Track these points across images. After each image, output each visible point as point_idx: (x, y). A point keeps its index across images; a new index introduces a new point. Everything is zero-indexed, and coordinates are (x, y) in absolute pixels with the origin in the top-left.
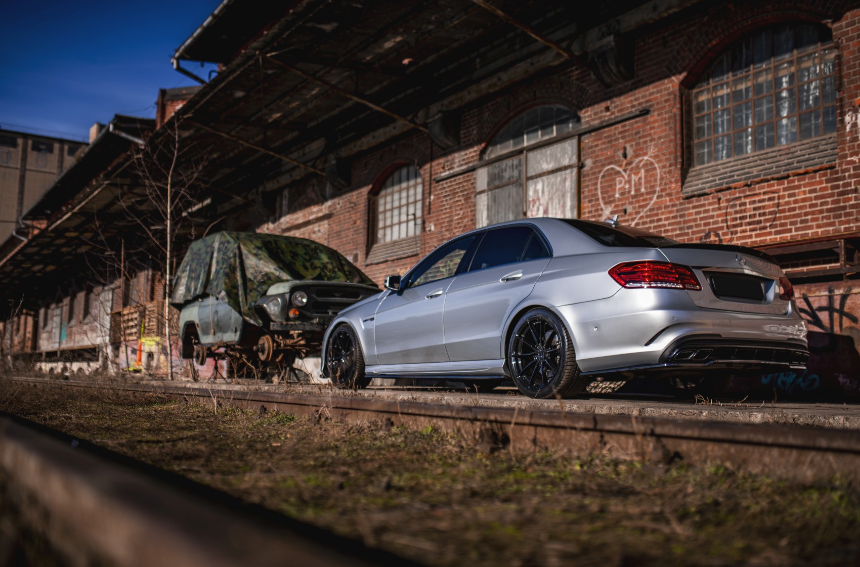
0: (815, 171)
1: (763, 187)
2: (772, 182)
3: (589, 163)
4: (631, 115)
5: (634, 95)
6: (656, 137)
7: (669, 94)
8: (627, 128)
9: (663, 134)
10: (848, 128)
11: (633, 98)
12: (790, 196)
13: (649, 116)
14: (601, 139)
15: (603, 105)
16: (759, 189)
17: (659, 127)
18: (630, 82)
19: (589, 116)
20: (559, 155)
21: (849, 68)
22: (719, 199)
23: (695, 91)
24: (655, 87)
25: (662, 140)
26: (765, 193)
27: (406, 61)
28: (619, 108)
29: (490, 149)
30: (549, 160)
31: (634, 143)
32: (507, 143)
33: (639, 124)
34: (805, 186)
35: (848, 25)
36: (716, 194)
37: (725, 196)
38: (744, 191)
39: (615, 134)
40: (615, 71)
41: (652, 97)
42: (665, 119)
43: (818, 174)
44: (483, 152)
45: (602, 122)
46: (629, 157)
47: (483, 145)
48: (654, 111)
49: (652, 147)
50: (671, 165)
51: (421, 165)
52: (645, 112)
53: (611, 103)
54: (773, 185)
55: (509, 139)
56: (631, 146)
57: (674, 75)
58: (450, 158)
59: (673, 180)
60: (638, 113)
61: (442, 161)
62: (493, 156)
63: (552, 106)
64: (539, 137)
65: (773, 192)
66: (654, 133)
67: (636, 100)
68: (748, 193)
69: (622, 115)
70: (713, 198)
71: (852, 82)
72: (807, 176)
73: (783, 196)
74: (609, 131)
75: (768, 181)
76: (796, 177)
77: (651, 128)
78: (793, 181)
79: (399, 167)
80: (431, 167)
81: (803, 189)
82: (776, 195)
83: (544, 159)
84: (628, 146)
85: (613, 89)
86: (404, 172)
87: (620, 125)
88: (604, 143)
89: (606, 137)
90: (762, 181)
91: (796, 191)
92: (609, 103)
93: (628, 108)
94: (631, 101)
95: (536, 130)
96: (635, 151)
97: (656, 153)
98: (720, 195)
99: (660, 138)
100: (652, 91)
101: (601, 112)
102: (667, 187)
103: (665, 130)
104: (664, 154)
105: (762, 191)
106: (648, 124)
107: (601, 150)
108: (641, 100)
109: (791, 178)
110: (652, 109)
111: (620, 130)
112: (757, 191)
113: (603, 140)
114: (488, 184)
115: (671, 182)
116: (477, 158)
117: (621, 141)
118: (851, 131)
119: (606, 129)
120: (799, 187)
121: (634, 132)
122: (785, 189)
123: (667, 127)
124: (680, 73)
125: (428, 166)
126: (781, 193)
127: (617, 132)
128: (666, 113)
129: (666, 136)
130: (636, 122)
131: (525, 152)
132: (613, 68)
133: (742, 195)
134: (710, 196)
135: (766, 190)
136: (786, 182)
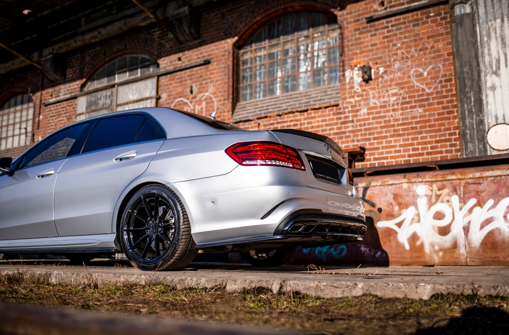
0: (326, 107)
1: (290, 117)
2: (296, 114)
3: (164, 96)
4: (197, 64)
5: (200, 50)
6: (215, 80)
7: (225, 51)
8: (194, 73)
9: (220, 78)
10: (348, 80)
11: (198, 52)
12: (308, 123)
13: (209, 65)
14: (174, 80)
15: (177, 56)
16: (287, 118)
17: (217, 73)
18: (197, 41)
19: (166, 63)
20: (142, 90)
21: (348, 41)
22: (259, 124)
23: (242, 51)
24: (215, 46)
25: (219, 82)
26: (291, 121)
27: (26, 12)
28: (188, 59)
29: (89, 83)
30: (134, 92)
31: (198, 83)
32: (102, 80)
33: (203, 71)
34: (319, 117)
35: (347, 14)
36: (256, 121)
37: (263, 122)
38: (277, 119)
39: (184, 77)
40: (187, 32)
41: (213, 52)
42: (221, 68)
43: (327, 110)
44: (83, 86)
45: (175, 68)
46: (194, 93)
47: (84, 80)
48: (214, 62)
49: (212, 87)
50: (225, 100)
51: (34, 93)
52: (207, 62)
53: (183, 55)
54: (297, 116)
55: (104, 77)
56: (197, 85)
57: (229, 38)
58: (57, 88)
59: (226, 110)
60: (202, 62)
61: (50, 90)
62: (91, 89)
63: (138, 55)
64: (127, 76)
65: (297, 120)
66: (214, 77)
67: (201, 54)
68: (279, 121)
69: (190, 64)
70: (254, 123)
71: (350, 50)
72: (320, 110)
73: (304, 124)
74: (180, 74)
75: (293, 112)
76: (313, 111)
77: (211, 74)
78: (311, 114)
79: (15, 95)
80: (41, 94)
81: (317, 119)
82: (299, 123)
83: (131, 92)
84: (194, 85)
85: (184, 45)
86: (19, 98)
87: (188, 71)
88: (176, 83)
89: (178, 79)
90: (290, 113)
91: (313, 120)
92: (180, 55)
93: (194, 59)
94: (197, 55)
95: (126, 72)
96: (199, 89)
97: (215, 91)
98: (260, 121)
99: (217, 81)
100: (212, 48)
101: (175, 61)
102: (222, 114)
103: (221, 76)
104: (220, 92)
105: (289, 120)
106: (209, 71)
107: (174, 87)
108: (205, 54)
109: (309, 112)
110: (212, 61)
111: (189, 74)
112: (286, 120)
113: (176, 81)
114: (87, 108)
115: (224, 111)
116: (79, 89)
117: (189, 82)
118: (349, 83)
119: (178, 73)
120: (314, 117)
121: (199, 76)
122: (305, 119)
123: (223, 74)
124: (233, 37)
125: (38, 94)
126: (303, 121)
127: (186, 75)
128: (223, 63)
129: (221, 80)
130: (200, 69)
131: (116, 86)
132: (187, 29)
133: (275, 122)
134: (253, 122)
135: (292, 119)
136: (306, 113)
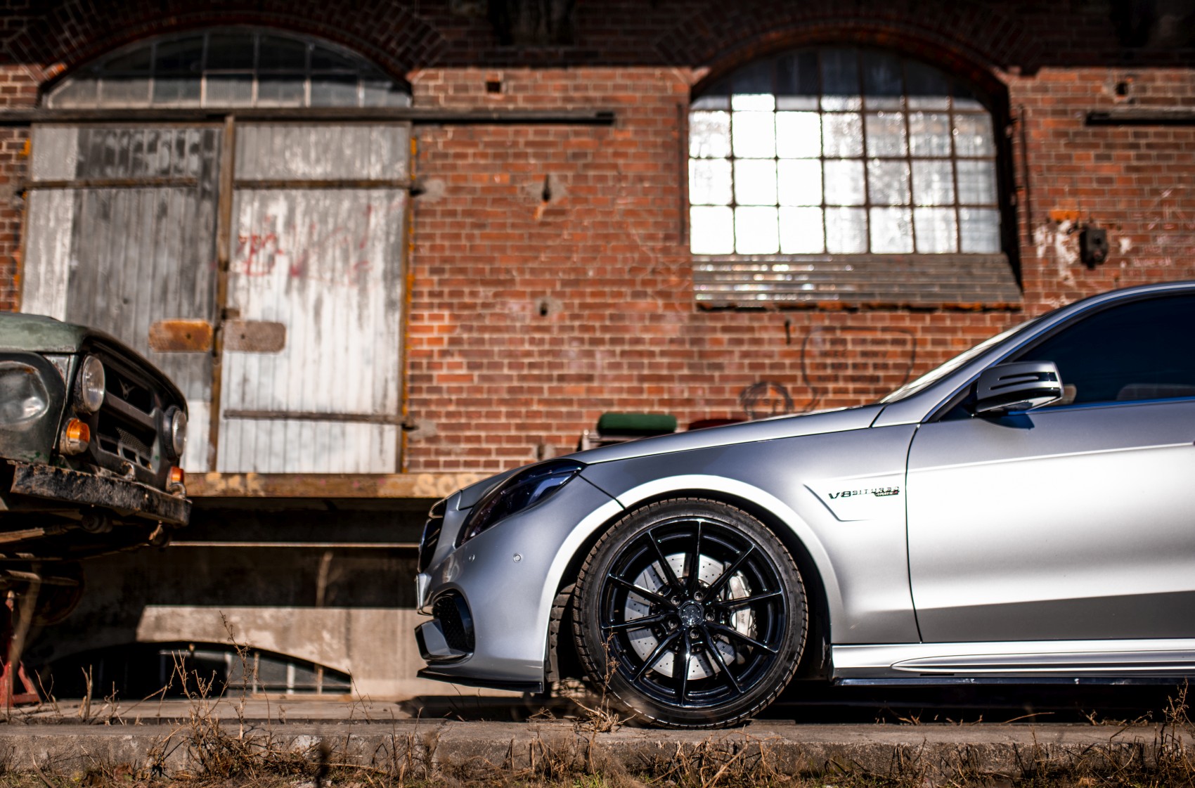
0: (985, 310)
1: (882, 319)
2: (900, 313)
4: (561, 115)
5: (574, 77)
6: (631, 174)
7: (663, 99)
8: (551, 138)
9: (650, 173)
10: (1040, 252)
11: (567, 83)
12: (936, 342)
13: (611, 129)
14: (474, 145)
16: (873, 319)
17: (636, 156)
18: (562, 50)
20: (348, 152)
21: (1040, 157)
22: (787, 325)
24: (630, 76)
25: (647, 185)
26: (885, 330)
28: (530, 93)
29: (68, 83)
30: (313, 155)
31: (570, 174)
32: (138, 85)
33: (584, 139)
34: (964, 330)
35: (1035, 90)
36: (778, 313)
37: (798, 319)
38: (843, 319)
39: (515, 144)
41: (621, 94)
42: (654, 145)
43: (988, 316)
45: (477, 110)
46: (555, 199)
47: (55, 69)
48: (625, 122)
50: (667, 237)
52: (605, 119)
53: (507, 78)
54: (902, 318)
55: (145, 77)
56: (563, 179)
57: (678, 65)
59: (674, 267)
60: (592, 115)
63: (304, 37)
64: (253, 96)
65: (904, 330)
66: (626, 166)
67: (577, 88)
68: (850, 323)
69: (535, 111)
70: (771, 319)
71: (1045, 180)
72: (968, 315)
73: (924, 342)
74: (495, 133)
75: (893, 307)
76: (947, 314)
77: (616, 155)
78: (942, 319)
81: (960, 336)
82: (908, 337)
83: (298, 150)
84: (554, 176)
85: (512, 49)
87: (530, 129)
88: (484, 155)
89: (487, 144)
90: (883, 307)
91: (948, 337)
92: (499, 74)
93: (554, 100)
94: (565, 89)
95: (249, 78)
96: (572, 191)
97: (630, 207)
98: (790, 316)
99: (641, 179)
100: (620, 81)
101: (478, 88)
102: (659, 278)
103: (655, 166)
104: (651, 212)
105: (879, 325)
106: (610, 144)
107: (473, 166)
108: (591, 94)
109: (938, 313)
110: (619, 117)
111: (531, 137)
112: (869, 324)
113: (481, 148)
114: (80, 168)
115: (668, 270)
116: (32, 96)
117: (532, 161)
118: (1045, 258)
119: (491, 128)
120: (953, 330)
121: (570, 151)
122: (925, 330)
123: (660, 163)
124: (694, 67)
126: (919, 335)
127: (521, 140)
128: (656, 133)
129: (653, 179)
130: (577, 134)
131: (230, 120)
133: (837, 324)
134: (766, 315)
135: (887, 324)
136: (928, 317)
